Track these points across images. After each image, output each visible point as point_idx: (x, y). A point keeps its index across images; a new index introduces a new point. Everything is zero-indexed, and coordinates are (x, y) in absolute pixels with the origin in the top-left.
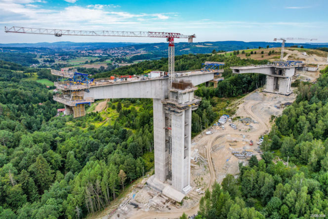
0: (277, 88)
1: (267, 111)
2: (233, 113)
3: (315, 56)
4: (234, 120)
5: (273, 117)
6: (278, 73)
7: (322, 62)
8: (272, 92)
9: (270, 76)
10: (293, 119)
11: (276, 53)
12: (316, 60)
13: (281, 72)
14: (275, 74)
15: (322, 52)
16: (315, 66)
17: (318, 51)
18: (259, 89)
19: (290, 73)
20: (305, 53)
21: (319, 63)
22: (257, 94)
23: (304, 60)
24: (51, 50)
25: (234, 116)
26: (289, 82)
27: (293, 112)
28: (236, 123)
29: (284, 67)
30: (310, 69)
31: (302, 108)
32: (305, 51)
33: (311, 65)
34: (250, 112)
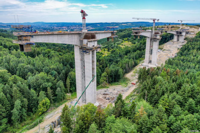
0: (178, 40)
1: (176, 47)
2: (162, 49)
3: (193, 28)
4: (163, 51)
5: (178, 49)
6: (179, 34)
7: (197, 31)
8: (176, 41)
9: (176, 35)
10: (187, 47)
11: (175, 27)
12: (194, 30)
13: (181, 33)
14: (178, 34)
15: (197, 27)
16: (194, 32)
17: (195, 26)
18: (171, 41)
19: (184, 34)
20: (189, 27)
21: (195, 31)
22: (170, 42)
23: (188, 30)
24: (36, 27)
25: (163, 50)
26: (183, 38)
27: (186, 45)
28: (165, 51)
29: (182, 31)
30: (191, 33)
31: (189, 44)
32: (188, 26)
33: (192, 32)
34: (169, 48)
